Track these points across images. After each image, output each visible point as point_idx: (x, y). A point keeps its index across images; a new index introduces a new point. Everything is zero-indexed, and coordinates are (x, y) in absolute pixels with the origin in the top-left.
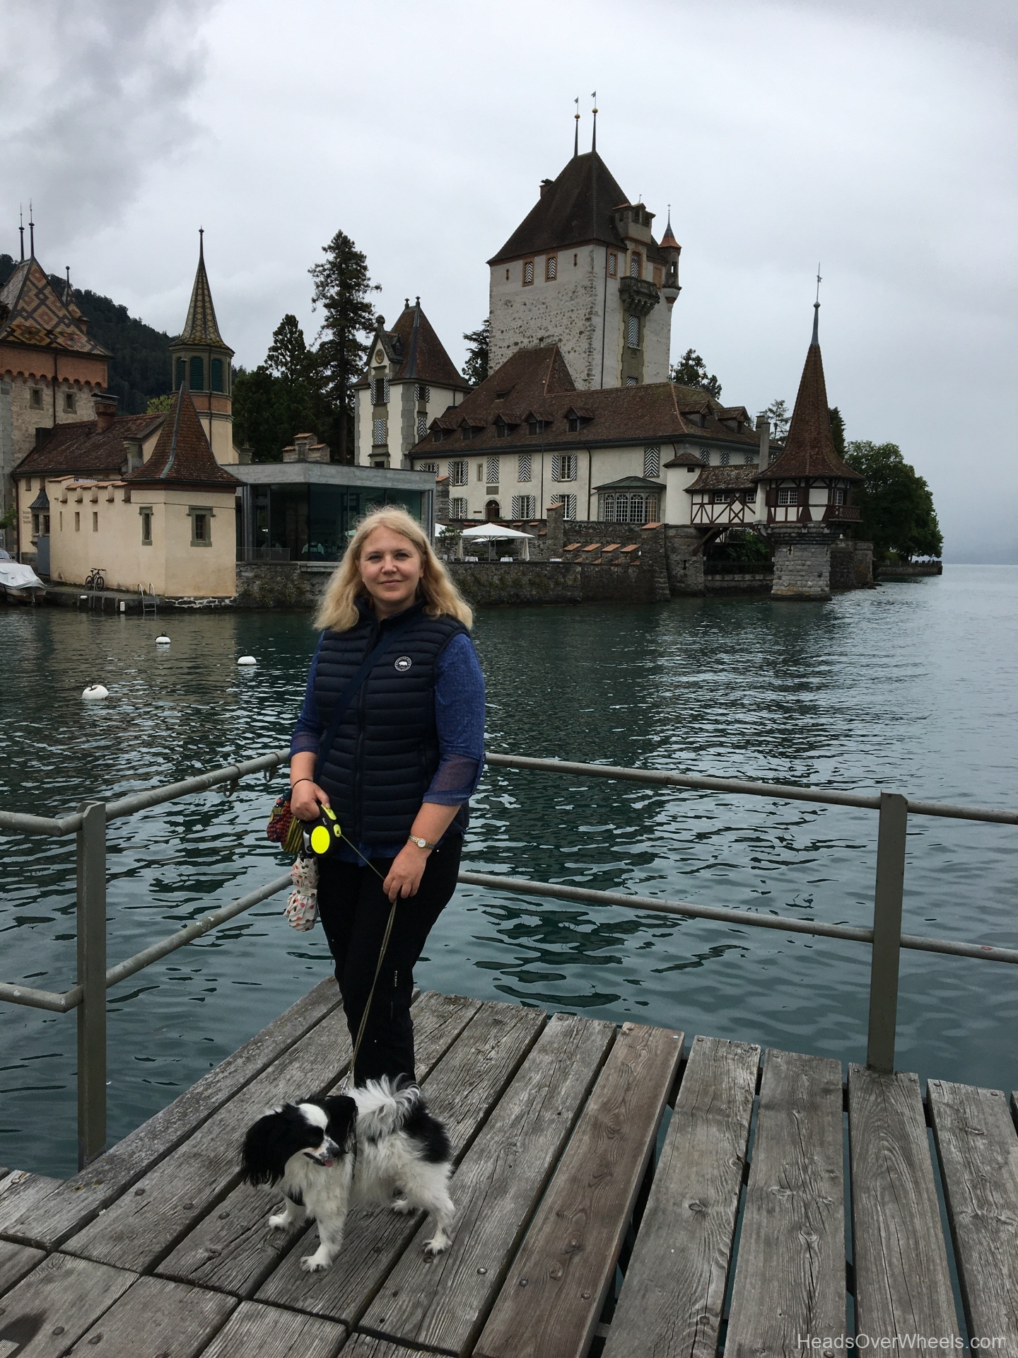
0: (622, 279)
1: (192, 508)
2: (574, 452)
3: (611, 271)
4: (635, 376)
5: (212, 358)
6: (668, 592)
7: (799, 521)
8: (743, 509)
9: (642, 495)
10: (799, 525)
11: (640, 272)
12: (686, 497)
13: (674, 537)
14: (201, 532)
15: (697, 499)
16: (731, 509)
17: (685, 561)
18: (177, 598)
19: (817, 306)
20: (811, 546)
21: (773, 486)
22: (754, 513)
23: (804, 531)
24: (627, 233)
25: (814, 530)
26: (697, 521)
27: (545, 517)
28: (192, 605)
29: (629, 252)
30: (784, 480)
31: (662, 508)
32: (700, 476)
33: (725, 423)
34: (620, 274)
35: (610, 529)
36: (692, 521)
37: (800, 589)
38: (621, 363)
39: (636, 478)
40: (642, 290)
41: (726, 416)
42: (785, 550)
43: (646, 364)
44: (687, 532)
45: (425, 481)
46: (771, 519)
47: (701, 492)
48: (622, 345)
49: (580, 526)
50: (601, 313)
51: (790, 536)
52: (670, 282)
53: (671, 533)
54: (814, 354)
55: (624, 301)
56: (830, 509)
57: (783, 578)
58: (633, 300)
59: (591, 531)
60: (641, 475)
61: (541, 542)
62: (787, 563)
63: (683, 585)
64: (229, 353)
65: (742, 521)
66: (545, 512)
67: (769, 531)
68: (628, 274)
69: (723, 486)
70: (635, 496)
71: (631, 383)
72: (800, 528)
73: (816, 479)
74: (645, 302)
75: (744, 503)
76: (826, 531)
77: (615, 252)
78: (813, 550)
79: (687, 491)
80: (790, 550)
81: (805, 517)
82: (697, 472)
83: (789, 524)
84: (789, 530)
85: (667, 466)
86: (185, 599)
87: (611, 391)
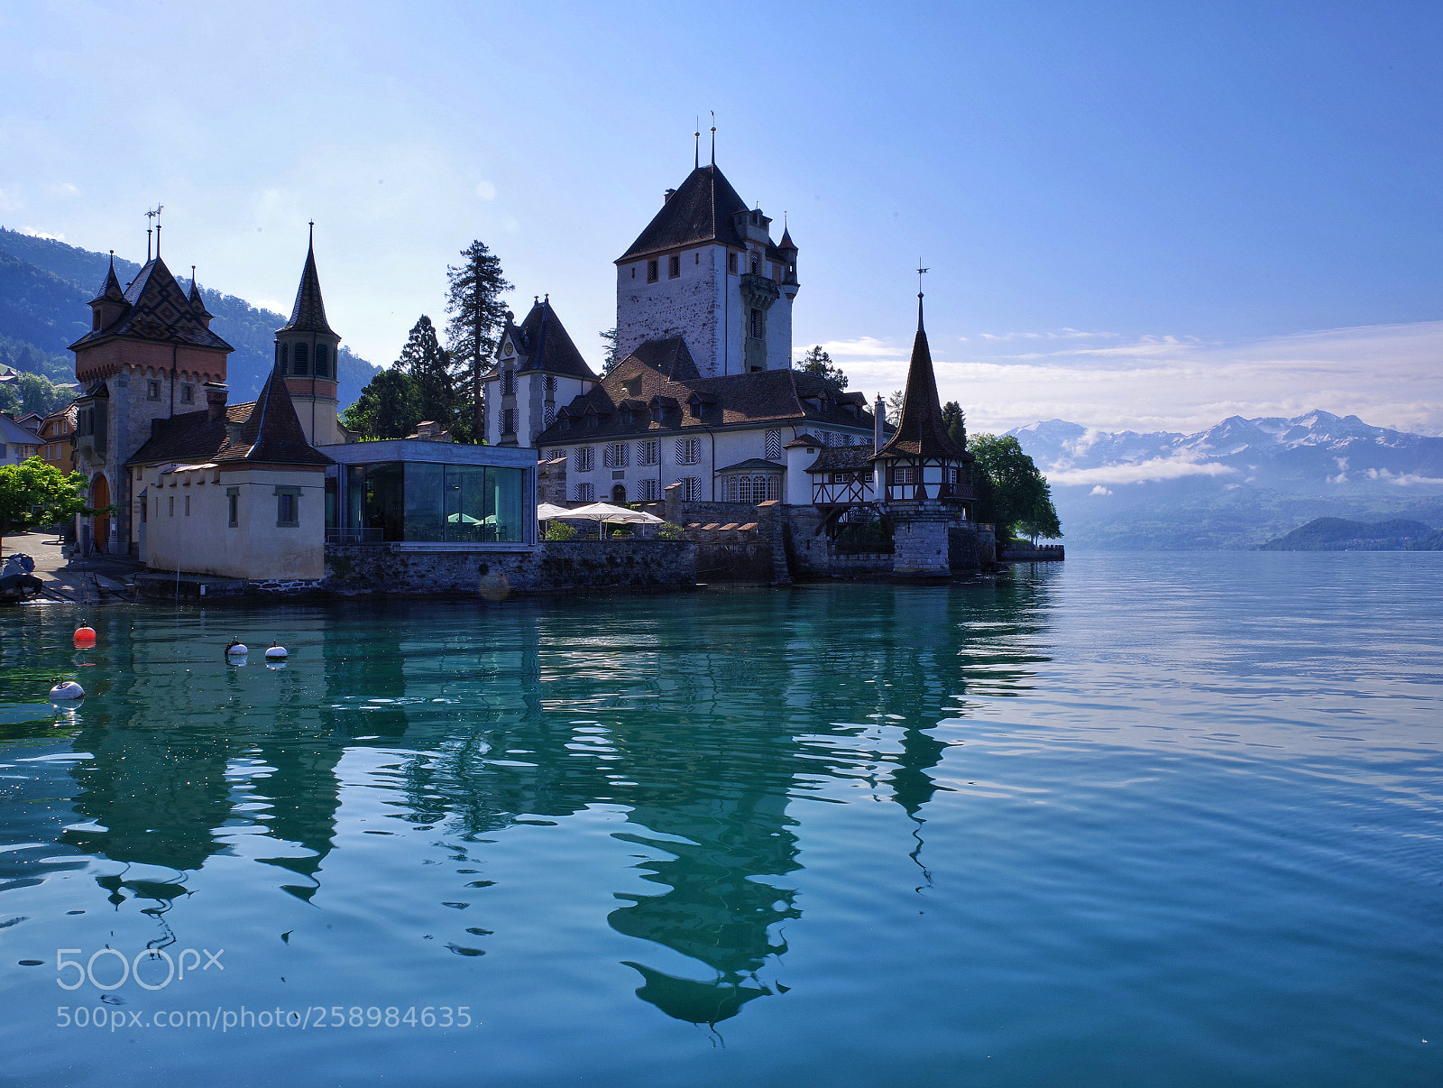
0: (742, 275)
1: (278, 488)
2: (697, 436)
3: (732, 268)
4: (759, 363)
5: (317, 343)
7: (915, 499)
9: (764, 476)
11: (759, 269)
12: (807, 477)
13: (797, 517)
14: (288, 515)
15: (818, 478)
16: (850, 488)
17: (808, 541)
18: (261, 582)
19: (921, 296)
20: (929, 524)
21: (890, 465)
22: (873, 492)
23: (921, 509)
24: (746, 234)
25: (929, 508)
26: (819, 501)
28: (278, 588)
29: (748, 252)
30: (899, 459)
31: (784, 489)
32: (820, 457)
33: (844, 407)
34: (741, 272)
36: (814, 501)
37: (921, 567)
38: (744, 353)
39: (758, 460)
40: (762, 286)
41: (846, 402)
42: (904, 528)
43: (769, 354)
44: (808, 512)
45: (527, 458)
46: (889, 497)
47: (822, 471)
48: (745, 336)
50: (723, 306)
51: (908, 514)
52: (789, 280)
53: (794, 512)
54: (921, 342)
55: (745, 295)
56: (945, 487)
57: (904, 556)
58: (754, 295)
60: (763, 457)
62: (907, 541)
63: (806, 565)
64: (338, 339)
65: (862, 500)
67: (888, 509)
68: (748, 272)
69: (842, 466)
70: (757, 477)
71: (755, 371)
72: (917, 506)
73: (929, 458)
74: (766, 297)
75: (863, 482)
76: (943, 509)
77: (734, 251)
78: (931, 528)
79: (808, 471)
80: (909, 528)
81: (921, 496)
82: (817, 452)
83: (906, 503)
84: (907, 508)
85: (788, 447)
87: (732, 378)
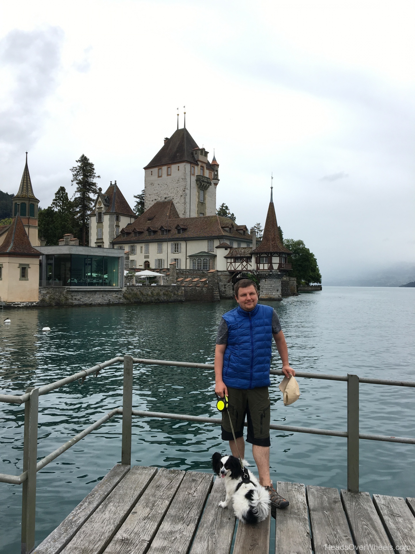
0: (197, 176)
1: (20, 265)
2: (180, 242)
3: (192, 173)
4: (203, 213)
5: (30, 203)
6: (219, 297)
7: (269, 269)
8: (247, 264)
9: (207, 259)
10: (269, 271)
11: (203, 173)
12: (225, 259)
13: (220, 275)
14: (24, 274)
15: (229, 260)
16: (242, 264)
17: (225, 285)
18: (12, 303)
19: (272, 188)
20: (274, 279)
21: (258, 256)
22: (251, 266)
23: (271, 273)
24: (198, 159)
25: (275, 273)
26: (229, 269)
27: (169, 268)
28: (19, 305)
29: (199, 166)
30: (262, 253)
31: (215, 264)
32: (230, 251)
33: (239, 231)
34: (196, 174)
35: (195, 272)
36: (227, 269)
37: (270, 296)
38: (197, 208)
39: (205, 252)
40: (205, 180)
41: (239, 229)
42: (264, 281)
43: (207, 208)
44: (225, 273)
45: (120, 253)
46: (258, 268)
47: (231, 258)
48: (197, 200)
49: (183, 271)
50: (189, 189)
51: (265, 275)
52: (215, 178)
53: (219, 274)
54: (271, 205)
55: (198, 184)
56: (280, 264)
57: (264, 291)
58: (201, 184)
59: (187, 273)
60: (207, 251)
61: (167, 278)
62: (265, 286)
63: (224, 295)
64: (38, 201)
65: (247, 269)
66: (169, 265)
67: (257, 273)
68: (199, 174)
69: (239, 256)
70: (204, 259)
71: (202, 216)
72: (269, 272)
73: (275, 253)
74: (206, 185)
75: (247, 262)
76: (279, 273)
77: (194, 166)
78: (275, 281)
79: (225, 257)
80: (266, 281)
81: (271, 268)
82: (229, 250)
83: (265, 271)
84: (265, 273)
85: (217, 247)
86: (16, 303)
87: (194, 218)
